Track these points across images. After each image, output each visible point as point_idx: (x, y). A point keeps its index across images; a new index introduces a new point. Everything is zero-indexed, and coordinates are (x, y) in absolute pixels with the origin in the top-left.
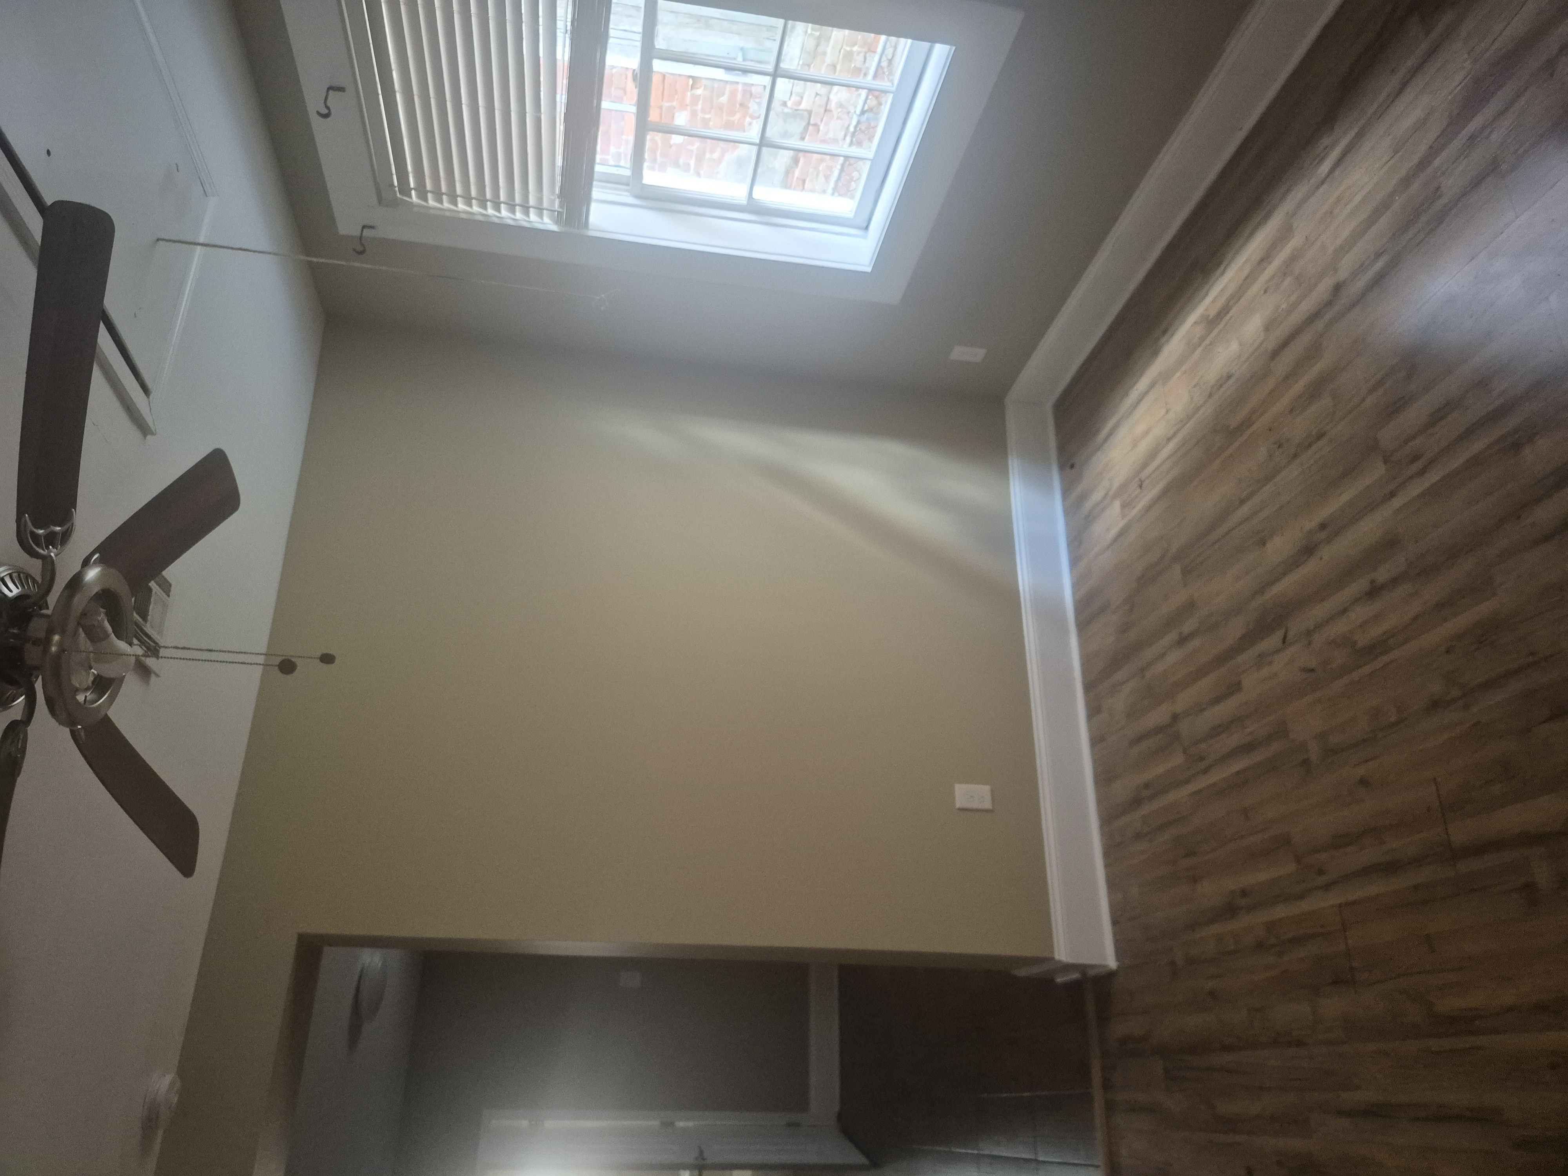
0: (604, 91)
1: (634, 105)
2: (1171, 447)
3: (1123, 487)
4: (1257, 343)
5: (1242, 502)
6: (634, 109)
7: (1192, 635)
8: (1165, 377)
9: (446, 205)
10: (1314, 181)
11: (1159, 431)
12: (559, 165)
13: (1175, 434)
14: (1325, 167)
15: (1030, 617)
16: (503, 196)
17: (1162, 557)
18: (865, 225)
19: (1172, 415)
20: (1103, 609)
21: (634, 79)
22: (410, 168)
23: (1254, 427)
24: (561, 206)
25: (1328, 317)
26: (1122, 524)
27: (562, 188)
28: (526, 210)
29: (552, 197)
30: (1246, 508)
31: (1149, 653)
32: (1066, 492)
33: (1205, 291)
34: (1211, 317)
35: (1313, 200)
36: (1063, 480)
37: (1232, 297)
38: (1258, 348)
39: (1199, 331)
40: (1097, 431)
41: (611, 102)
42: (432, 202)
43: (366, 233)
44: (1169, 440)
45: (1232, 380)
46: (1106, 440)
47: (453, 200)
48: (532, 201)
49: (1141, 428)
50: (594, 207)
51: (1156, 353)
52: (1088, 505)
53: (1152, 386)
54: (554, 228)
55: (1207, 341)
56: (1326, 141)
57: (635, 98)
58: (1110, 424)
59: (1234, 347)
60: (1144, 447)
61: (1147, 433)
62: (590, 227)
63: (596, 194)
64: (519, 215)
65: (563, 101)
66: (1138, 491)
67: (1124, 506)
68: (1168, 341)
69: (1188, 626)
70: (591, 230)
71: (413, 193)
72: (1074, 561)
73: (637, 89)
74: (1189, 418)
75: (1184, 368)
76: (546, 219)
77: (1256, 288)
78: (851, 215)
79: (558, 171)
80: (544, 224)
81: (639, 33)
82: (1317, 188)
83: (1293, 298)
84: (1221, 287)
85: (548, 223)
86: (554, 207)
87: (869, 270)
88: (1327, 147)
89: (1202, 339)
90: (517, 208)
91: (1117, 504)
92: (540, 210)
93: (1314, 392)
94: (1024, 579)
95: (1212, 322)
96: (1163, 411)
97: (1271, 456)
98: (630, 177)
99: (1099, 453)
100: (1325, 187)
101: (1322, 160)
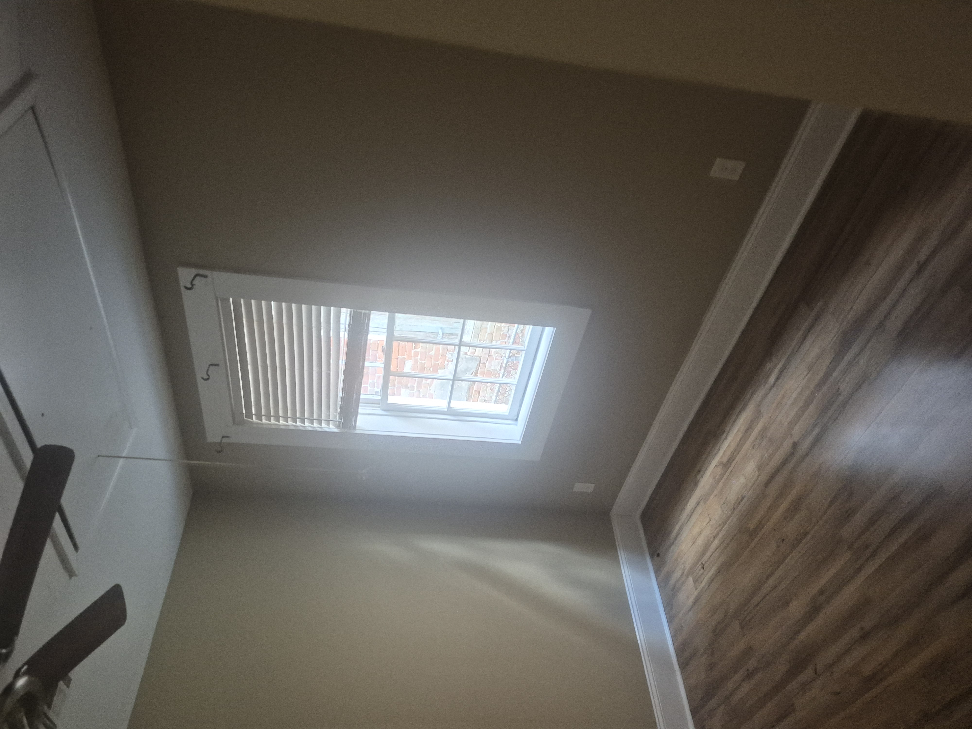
0: (366, 358)
1: (383, 363)
2: (717, 542)
3: (692, 568)
4: (755, 478)
5: (768, 577)
6: (383, 365)
7: (756, 670)
8: (705, 499)
9: (273, 421)
10: (768, 386)
11: (707, 532)
12: (340, 396)
13: (718, 534)
14: (772, 379)
15: (647, 661)
16: (306, 415)
17: (725, 616)
18: (515, 418)
19: (713, 522)
20: (694, 654)
21: (383, 351)
22: (253, 403)
23: (765, 529)
24: (340, 418)
25: (793, 462)
26: (696, 593)
27: (341, 408)
28: (320, 421)
29: (335, 414)
30: (771, 582)
31: (730, 684)
32: (657, 572)
33: (718, 447)
34: (724, 462)
35: (769, 396)
36: (653, 564)
37: (734, 451)
38: (755, 481)
39: (719, 471)
40: (670, 532)
41: (370, 362)
42: (264, 421)
43: (225, 440)
44: (715, 537)
45: (745, 499)
46: (676, 538)
47: (277, 418)
48: (323, 417)
49: (696, 530)
50: (359, 417)
51: (696, 484)
52: (673, 581)
53: (698, 504)
54: (336, 430)
55: (726, 476)
56: (769, 365)
57: (383, 360)
58: (677, 528)
59: (742, 480)
60: (700, 542)
61: (700, 533)
62: (357, 428)
63: (360, 410)
64: (315, 425)
65: (343, 363)
66: (702, 570)
67: (695, 581)
68: (702, 477)
69: (751, 665)
70: (357, 430)
71: (254, 416)
72: (670, 620)
73: (385, 356)
74: (724, 523)
75: (715, 492)
76: (331, 426)
77: (747, 445)
78: (507, 413)
79: (339, 399)
80: (330, 428)
81: (385, 329)
82: (770, 390)
83: (770, 451)
84: (727, 445)
85: (332, 428)
86: (336, 419)
87: (520, 443)
88: (770, 369)
89: (722, 476)
90: (315, 421)
91: (691, 579)
92: (328, 422)
93: (796, 506)
94: (640, 636)
95: (726, 465)
96: (708, 519)
97: (778, 547)
98: (380, 400)
99: (673, 547)
100: (775, 389)
101: (770, 375)
